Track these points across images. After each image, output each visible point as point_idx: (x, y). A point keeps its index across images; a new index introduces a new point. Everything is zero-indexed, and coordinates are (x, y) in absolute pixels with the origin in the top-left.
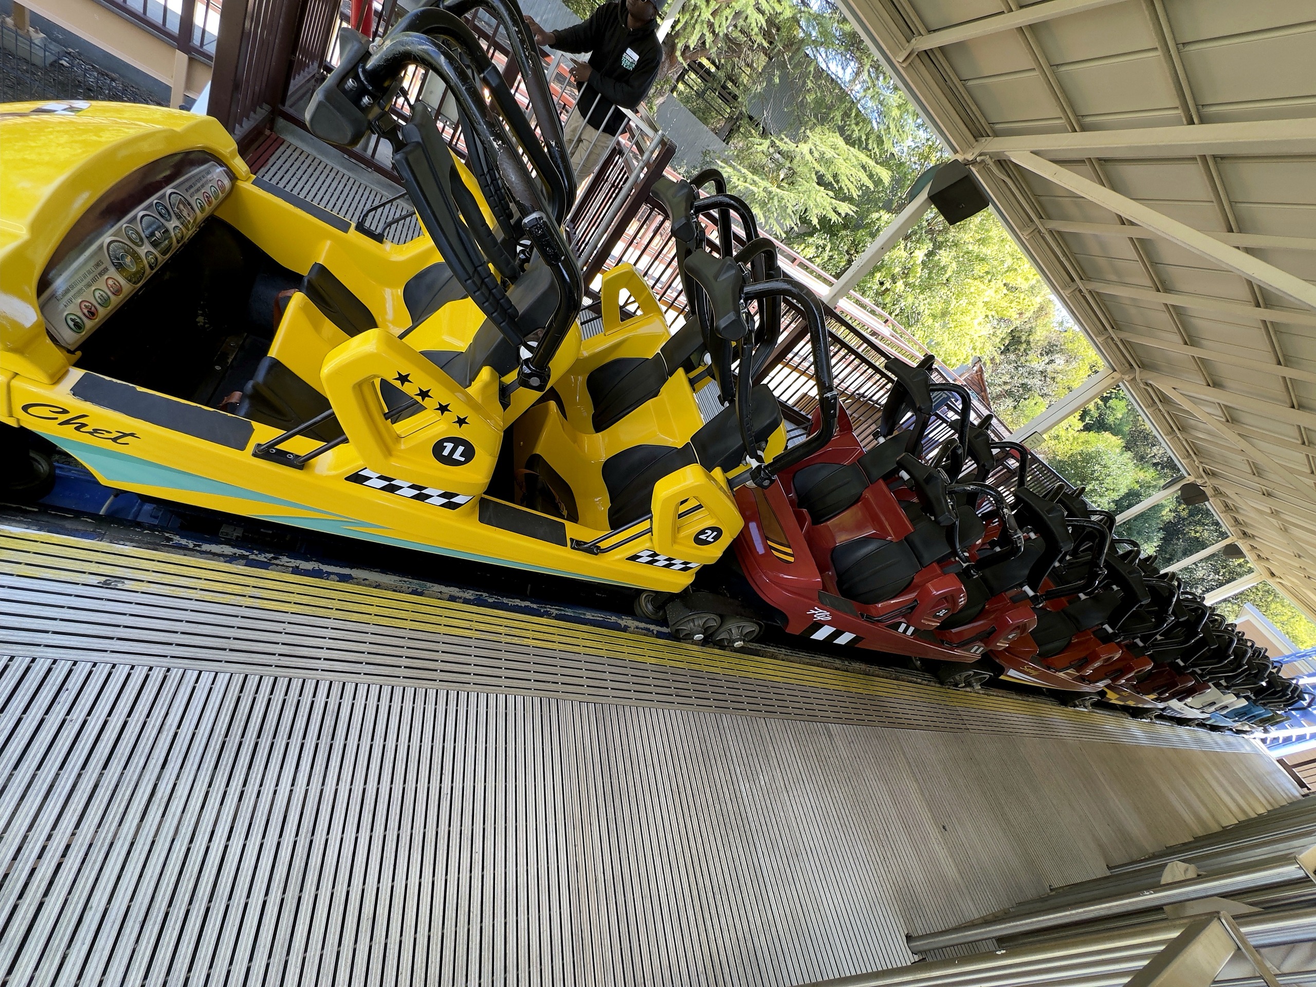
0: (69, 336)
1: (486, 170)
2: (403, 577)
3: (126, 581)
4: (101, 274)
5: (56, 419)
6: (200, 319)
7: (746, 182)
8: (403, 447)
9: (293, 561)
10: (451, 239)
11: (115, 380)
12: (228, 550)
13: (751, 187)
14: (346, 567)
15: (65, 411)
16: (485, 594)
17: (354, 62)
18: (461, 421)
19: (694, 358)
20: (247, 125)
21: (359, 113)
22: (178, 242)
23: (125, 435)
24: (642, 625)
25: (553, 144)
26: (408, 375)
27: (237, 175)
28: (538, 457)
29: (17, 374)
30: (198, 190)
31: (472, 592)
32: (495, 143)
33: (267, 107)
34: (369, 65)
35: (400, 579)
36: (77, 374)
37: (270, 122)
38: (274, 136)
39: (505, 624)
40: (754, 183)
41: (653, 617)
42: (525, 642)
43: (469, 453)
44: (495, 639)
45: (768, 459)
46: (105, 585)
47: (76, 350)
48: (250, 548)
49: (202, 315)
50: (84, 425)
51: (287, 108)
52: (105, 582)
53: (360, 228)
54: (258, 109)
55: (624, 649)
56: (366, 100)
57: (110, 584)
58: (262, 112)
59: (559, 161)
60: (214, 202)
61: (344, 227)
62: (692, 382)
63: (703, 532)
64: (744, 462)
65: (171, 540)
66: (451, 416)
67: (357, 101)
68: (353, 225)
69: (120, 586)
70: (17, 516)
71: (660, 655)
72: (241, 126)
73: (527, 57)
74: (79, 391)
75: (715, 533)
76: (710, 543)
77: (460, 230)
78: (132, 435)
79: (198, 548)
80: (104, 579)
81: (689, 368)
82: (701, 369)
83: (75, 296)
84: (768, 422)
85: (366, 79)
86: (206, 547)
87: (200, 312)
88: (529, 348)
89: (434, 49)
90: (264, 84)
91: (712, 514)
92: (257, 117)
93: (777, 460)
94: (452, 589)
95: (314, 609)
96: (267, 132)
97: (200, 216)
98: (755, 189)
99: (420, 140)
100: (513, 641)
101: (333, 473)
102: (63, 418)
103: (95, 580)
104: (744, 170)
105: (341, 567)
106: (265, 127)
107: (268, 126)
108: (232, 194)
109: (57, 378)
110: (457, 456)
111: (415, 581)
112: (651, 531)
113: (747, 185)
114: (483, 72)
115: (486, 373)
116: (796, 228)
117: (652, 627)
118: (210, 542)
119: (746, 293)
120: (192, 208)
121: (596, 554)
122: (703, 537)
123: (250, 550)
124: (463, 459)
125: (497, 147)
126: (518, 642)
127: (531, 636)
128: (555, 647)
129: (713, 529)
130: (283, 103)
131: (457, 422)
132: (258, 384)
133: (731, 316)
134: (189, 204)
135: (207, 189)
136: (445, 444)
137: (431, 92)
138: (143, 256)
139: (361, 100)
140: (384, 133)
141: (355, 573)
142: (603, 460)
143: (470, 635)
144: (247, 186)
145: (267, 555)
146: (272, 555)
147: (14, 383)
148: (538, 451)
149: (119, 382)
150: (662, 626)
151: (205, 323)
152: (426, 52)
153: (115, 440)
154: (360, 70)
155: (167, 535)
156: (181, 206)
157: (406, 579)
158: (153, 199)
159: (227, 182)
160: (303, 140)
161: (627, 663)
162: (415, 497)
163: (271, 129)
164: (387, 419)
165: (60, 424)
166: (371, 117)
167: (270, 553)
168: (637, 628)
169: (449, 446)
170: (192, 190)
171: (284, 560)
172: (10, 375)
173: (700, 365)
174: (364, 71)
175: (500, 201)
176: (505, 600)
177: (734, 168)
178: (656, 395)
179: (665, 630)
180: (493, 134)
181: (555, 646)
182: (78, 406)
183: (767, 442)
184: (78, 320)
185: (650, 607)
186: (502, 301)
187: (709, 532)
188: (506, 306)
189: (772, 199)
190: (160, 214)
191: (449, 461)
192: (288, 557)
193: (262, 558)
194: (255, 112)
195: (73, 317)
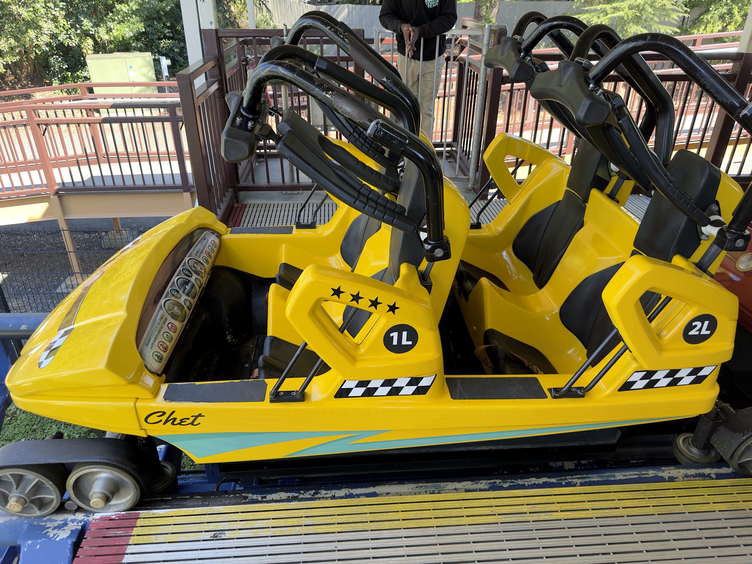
0: (156, 366)
1: (351, 130)
2: (418, 483)
3: (226, 532)
4: (164, 323)
5: (161, 421)
6: (229, 337)
7: (607, 14)
8: (362, 351)
9: (329, 492)
10: (333, 180)
11: (183, 383)
12: (283, 495)
13: (615, 15)
14: (369, 486)
15: (164, 413)
16: (498, 481)
17: (237, 109)
18: (393, 308)
19: (601, 173)
20: (223, 206)
21: (248, 134)
22: (200, 288)
23: (196, 417)
24: (692, 472)
25: (385, 79)
26: (339, 288)
27: (221, 233)
28: (492, 331)
29: (138, 398)
30: (202, 252)
31: (484, 482)
32: (327, 95)
33: (230, 190)
34: (245, 104)
35: (416, 485)
36: (164, 387)
37: (236, 198)
38: (240, 205)
39: (526, 502)
40: (616, 9)
41: (703, 460)
42: (555, 516)
43: (413, 336)
44: (521, 519)
45: (727, 217)
46: (215, 538)
47: (162, 373)
48: (297, 490)
49: (229, 334)
50: (175, 419)
51: (242, 183)
52: (214, 536)
53: (299, 226)
54: (226, 194)
55: (677, 501)
56: (250, 124)
57: (217, 537)
58: (229, 194)
59: (395, 88)
60: (213, 255)
61: (289, 230)
62: (612, 196)
63: (689, 327)
64: (703, 237)
65: (247, 497)
66: (383, 308)
67: (246, 128)
68: (294, 226)
69: (223, 537)
70: (162, 505)
71: (729, 498)
72: (220, 209)
73: (343, 39)
74: (168, 397)
75: (706, 323)
76: (706, 337)
77: (338, 171)
78: (200, 415)
79: (264, 499)
80: (213, 533)
81: (601, 185)
82: (615, 179)
83: (155, 341)
84: (703, 181)
85: (246, 113)
86: (269, 497)
87: (227, 332)
88: (424, 230)
89: (272, 66)
90: (224, 177)
91: (690, 302)
92: (227, 199)
93: (737, 214)
94: (465, 483)
95: (353, 525)
96: (236, 205)
97: (208, 267)
98: (620, 14)
99: (290, 129)
100: (541, 518)
101: (325, 396)
102: (164, 418)
103: (208, 536)
104: (599, 7)
105: (366, 487)
106: (234, 203)
107: (235, 201)
108: (221, 247)
109: (155, 393)
110: (404, 342)
111: (430, 484)
112: (627, 348)
113: (609, 16)
114: (315, 65)
115: (404, 268)
116: (686, 15)
117: (707, 471)
118: (271, 492)
119: (594, 78)
120: (202, 264)
121: (583, 396)
122: (693, 332)
123: (298, 491)
124: (410, 343)
125: (329, 96)
126: (547, 518)
127: (558, 509)
128: (590, 516)
129: (701, 318)
130: (238, 182)
131: (390, 310)
132: (266, 357)
133: (586, 102)
134: (199, 262)
135: (207, 249)
136: (391, 335)
137: (316, 116)
138: (183, 304)
139: (247, 126)
140: (266, 136)
141: (378, 489)
142: (557, 310)
143: (494, 521)
144: (229, 236)
145: (310, 492)
146: (314, 491)
147: (138, 404)
148: (489, 325)
149: (186, 383)
150: (720, 467)
151: (232, 339)
152: (269, 71)
153: (192, 423)
154: (242, 110)
155: (244, 495)
156: (196, 265)
157: (421, 485)
158: (180, 268)
159: (217, 241)
160: (257, 198)
161: (687, 517)
162: (390, 394)
163: (238, 202)
164: (342, 332)
165: (164, 424)
166: (256, 132)
167: (311, 490)
168: (686, 476)
169: (395, 335)
170: (199, 253)
171: (323, 492)
172: (134, 400)
173: (611, 177)
174: (244, 109)
175: (371, 146)
176: (520, 482)
177: (587, 11)
178: (582, 226)
179: (724, 470)
180: (323, 90)
181: (589, 514)
182: (169, 406)
183: (717, 203)
184: (159, 355)
185: (695, 450)
186: (388, 205)
187: (699, 324)
188: (393, 208)
189: (644, 9)
190: (186, 275)
191: (400, 349)
192: (325, 489)
193: (307, 495)
194: (225, 197)
195: (156, 353)
